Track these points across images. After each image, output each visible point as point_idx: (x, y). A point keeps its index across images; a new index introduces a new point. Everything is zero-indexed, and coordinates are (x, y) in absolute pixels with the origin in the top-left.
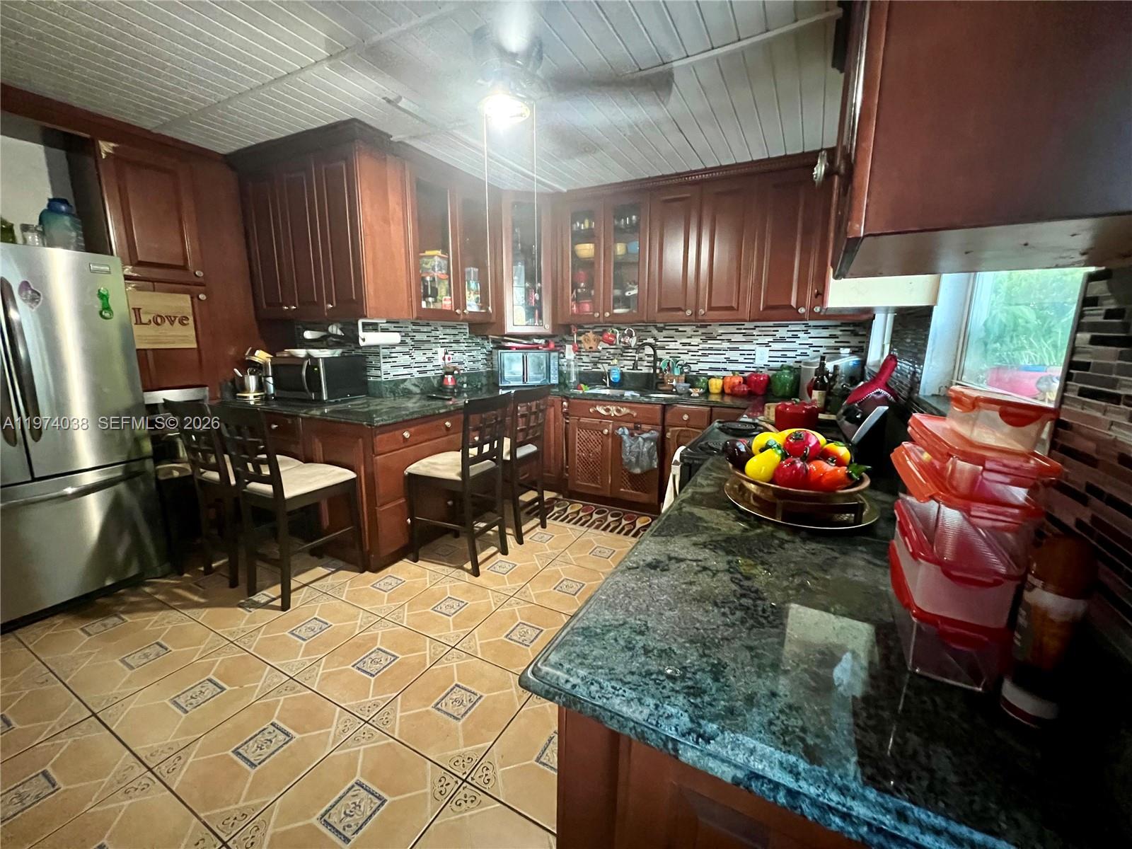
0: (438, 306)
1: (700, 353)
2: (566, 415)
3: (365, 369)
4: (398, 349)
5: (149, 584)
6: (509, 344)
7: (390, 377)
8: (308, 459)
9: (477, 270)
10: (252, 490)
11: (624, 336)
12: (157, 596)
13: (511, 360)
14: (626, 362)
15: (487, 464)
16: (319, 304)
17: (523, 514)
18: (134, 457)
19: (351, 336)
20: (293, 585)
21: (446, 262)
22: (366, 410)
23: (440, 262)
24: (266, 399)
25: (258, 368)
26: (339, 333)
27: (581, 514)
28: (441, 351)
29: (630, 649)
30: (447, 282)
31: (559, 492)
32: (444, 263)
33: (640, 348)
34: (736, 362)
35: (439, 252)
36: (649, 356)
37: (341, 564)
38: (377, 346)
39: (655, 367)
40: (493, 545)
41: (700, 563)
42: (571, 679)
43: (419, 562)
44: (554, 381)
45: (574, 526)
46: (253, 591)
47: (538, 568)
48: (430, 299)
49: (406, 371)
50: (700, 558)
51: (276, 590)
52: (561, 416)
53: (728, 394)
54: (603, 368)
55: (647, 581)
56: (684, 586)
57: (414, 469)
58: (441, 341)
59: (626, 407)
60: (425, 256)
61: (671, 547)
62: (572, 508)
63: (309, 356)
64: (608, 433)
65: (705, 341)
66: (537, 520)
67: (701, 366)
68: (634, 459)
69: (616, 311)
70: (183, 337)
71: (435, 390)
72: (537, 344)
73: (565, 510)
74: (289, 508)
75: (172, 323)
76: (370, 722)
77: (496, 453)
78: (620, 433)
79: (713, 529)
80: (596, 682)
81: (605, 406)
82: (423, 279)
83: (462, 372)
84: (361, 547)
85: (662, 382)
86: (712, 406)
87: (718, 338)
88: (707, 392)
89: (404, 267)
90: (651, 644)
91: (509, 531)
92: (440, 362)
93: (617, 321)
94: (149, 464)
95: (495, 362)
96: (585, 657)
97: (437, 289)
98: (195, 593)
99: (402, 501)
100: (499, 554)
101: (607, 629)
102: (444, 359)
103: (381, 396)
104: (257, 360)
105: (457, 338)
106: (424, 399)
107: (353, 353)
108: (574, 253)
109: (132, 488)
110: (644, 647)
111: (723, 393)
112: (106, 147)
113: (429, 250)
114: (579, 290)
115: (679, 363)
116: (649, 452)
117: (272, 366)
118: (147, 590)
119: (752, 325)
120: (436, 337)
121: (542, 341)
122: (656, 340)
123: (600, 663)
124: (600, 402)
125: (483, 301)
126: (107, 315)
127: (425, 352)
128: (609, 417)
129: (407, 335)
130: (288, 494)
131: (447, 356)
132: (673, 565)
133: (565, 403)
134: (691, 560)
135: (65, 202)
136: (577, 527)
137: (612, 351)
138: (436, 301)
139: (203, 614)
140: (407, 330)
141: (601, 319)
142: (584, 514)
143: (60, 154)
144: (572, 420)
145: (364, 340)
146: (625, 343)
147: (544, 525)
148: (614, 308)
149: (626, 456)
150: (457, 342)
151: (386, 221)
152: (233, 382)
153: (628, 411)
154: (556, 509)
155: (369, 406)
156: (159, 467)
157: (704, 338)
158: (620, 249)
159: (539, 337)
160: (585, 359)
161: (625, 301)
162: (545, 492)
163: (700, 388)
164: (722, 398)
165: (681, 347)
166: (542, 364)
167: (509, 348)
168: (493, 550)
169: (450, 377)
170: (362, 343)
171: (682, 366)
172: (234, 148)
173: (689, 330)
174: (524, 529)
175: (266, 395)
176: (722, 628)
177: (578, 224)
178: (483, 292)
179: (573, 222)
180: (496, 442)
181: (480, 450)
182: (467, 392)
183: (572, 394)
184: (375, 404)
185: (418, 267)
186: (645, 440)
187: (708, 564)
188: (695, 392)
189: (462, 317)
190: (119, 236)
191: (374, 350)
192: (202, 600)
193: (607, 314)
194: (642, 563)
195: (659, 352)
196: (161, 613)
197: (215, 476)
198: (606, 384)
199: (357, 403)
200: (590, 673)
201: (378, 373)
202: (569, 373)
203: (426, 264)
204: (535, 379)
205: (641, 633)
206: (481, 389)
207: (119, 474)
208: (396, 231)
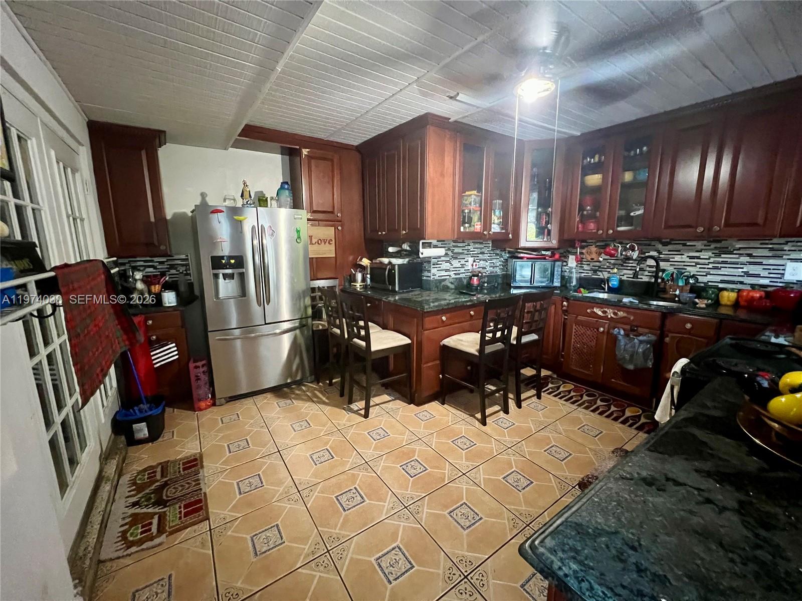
0: (472, 229)
1: (711, 266)
2: (565, 312)
3: (421, 271)
4: (443, 259)
5: (304, 385)
6: (522, 255)
7: (436, 277)
8: (384, 327)
9: (501, 201)
10: (355, 342)
11: (625, 249)
12: (308, 393)
13: (522, 267)
14: (625, 271)
15: (499, 346)
16: (398, 231)
17: (522, 385)
18: (303, 317)
19: (415, 250)
20: (372, 403)
21: (479, 198)
22: (421, 299)
23: (475, 199)
24: (365, 287)
25: (363, 268)
26: (408, 248)
27: (572, 394)
28: (471, 260)
29: (622, 561)
30: (479, 213)
31: (554, 372)
32: (478, 199)
33: (642, 260)
34: (758, 276)
35: (475, 192)
36: (650, 267)
37: (398, 395)
38: (430, 257)
39: (656, 277)
40: (498, 404)
41: (701, 493)
42: (564, 568)
43: (445, 405)
44: (557, 283)
45: (564, 402)
46: (350, 402)
47: (532, 432)
48: (467, 225)
49: (447, 273)
50: (702, 487)
51: (362, 404)
52: (560, 312)
53: (743, 307)
54: (604, 275)
55: (643, 496)
56: (682, 513)
57: (447, 342)
58: (471, 253)
59: (623, 311)
60: (466, 196)
61: (668, 467)
62: (564, 387)
63: (390, 263)
64: (603, 331)
65: (719, 255)
66: (533, 392)
67: (709, 278)
68: (627, 357)
69: (620, 229)
70: (329, 251)
71: (465, 287)
72: (544, 255)
73: (558, 388)
74: (374, 357)
75: (325, 243)
76: (408, 508)
77: (505, 339)
78: (615, 333)
79: (720, 459)
80: (587, 580)
81: (602, 308)
82: (463, 211)
83: (484, 274)
84: (411, 387)
85: (664, 291)
86: (722, 319)
87: (735, 252)
88: (717, 303)
89: (451, 205)
90: (645, 564)
91: (511, 396)
92: (470, 267)
93: (619, 237)
94: (310, 320)
95: (509, 268)
96: (577, 552)
97: (472, 218)
98: (324, 395)
99: (438, 362)
100: (502, 412)
101: (599, 533)
102: (472, 265)
103: (430, 290)
104: (362, 264)
105: (483, 250)
106: (457, 294)
107: (415, 261)
108: (583, 182)
109: (302, 333)
110: (636, 564)
111: (736, 305)
112: (305, 152)
113: (468, 191)
114: (585, 213)
115: (686, 274)
116: (644, 352)
117: (370, 268)
118: (303, 388)
119: (782, 240)
120: (468, 250)
121: (549, 253)
122: (660, 253)
123: (591, 564)
124: (599, 305)
125: (504, 224)
126: (298, 241)
127: (459, 260)
128: (606, 318)
129: (449, 249)
130: (373, 349)
131: (475, 264)
132: (671, 487)
133: (565, 303)
134: (690, 487)
135: (287, 183)
136: (568, 404)
137: (612, 261)
138: (470, 226)
139: (327, 409)
140: (449, 246)
141: (604, 236)
142: (575, 394)
143: (287, 158)
144: (570, 317)
145: (422, 254)
146: (626, 256)
147: (539, 397)
148: (618, 226)
149: (619, 353)
150: (483, 253)
151: (442, 175)
152: (350, 276)
153: (625, 315)
154: (550, 385)
155: (422, 297)
156: (314, 322)
157: (717, 252)
158: (628, 177)
159: (546, 249)
160: (586, 267)
161: (628, 220)
162: (542, 370)
163: (708, 299)
164: (735, 312)
165: (688, 260)
166: (547, 270)
167: (522, 258)
168: (497, 408)
169: (476, 278)
170: (421, 256)
171: (689, 277)
172: (360, 141)
173: (699, 245)
174: (523, 396)
175: (366, 285)
176: (728, 575)
177: (588, 159)
178: (505, 218)
179: (584, 158)
180: (506, 330)
181: (494, 335)
182: (487, 289)
183: (573, 296)
184: (426, 296)
185: (460, 204)
186: (641, 342)
187: (712, 496)
188: (702, 303)
189: (487, 237)
190: (306, 197)
191: (428, 260)
192: (327, 401)
193: (611, 231)
194: (636, 475)
195: (662, 264)
196: (309, 403)
197: (338, 331)
198: (604, 289)
199: (415, 295)
200: (581, 570)
201: (429, 274)
202: (571, 278)
203: (466, 201)
204: (540, 281)
205: (633, 548)
206: (497, 288)
207: (297, 325)
208: (448, 181)
